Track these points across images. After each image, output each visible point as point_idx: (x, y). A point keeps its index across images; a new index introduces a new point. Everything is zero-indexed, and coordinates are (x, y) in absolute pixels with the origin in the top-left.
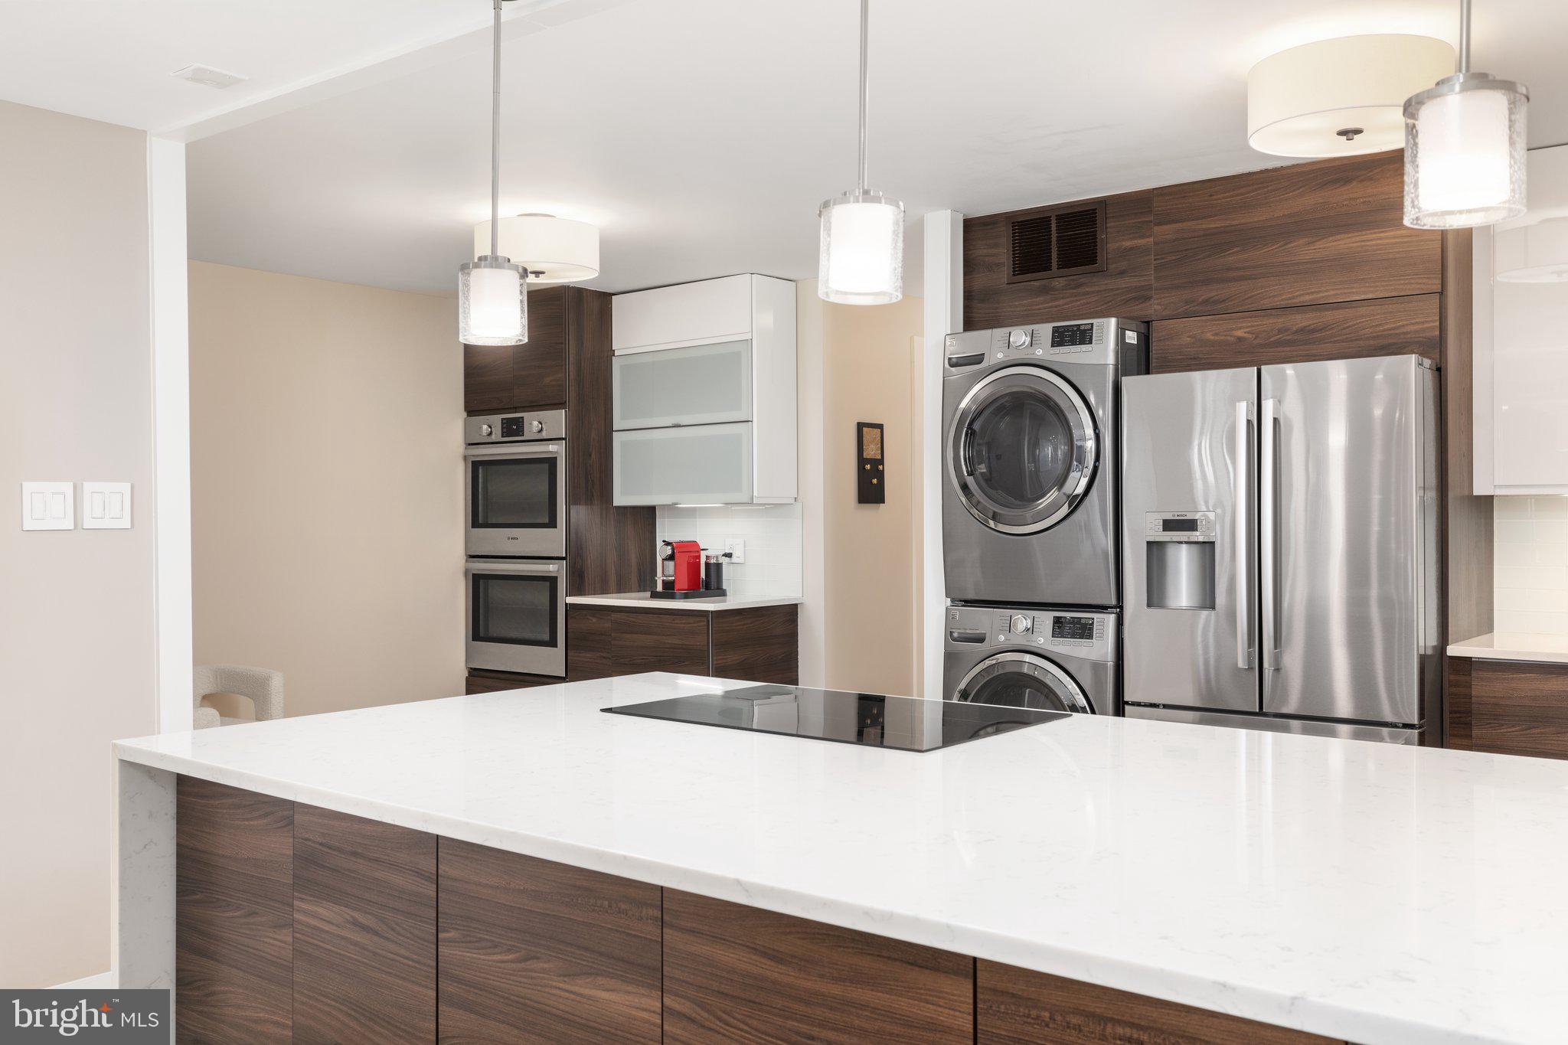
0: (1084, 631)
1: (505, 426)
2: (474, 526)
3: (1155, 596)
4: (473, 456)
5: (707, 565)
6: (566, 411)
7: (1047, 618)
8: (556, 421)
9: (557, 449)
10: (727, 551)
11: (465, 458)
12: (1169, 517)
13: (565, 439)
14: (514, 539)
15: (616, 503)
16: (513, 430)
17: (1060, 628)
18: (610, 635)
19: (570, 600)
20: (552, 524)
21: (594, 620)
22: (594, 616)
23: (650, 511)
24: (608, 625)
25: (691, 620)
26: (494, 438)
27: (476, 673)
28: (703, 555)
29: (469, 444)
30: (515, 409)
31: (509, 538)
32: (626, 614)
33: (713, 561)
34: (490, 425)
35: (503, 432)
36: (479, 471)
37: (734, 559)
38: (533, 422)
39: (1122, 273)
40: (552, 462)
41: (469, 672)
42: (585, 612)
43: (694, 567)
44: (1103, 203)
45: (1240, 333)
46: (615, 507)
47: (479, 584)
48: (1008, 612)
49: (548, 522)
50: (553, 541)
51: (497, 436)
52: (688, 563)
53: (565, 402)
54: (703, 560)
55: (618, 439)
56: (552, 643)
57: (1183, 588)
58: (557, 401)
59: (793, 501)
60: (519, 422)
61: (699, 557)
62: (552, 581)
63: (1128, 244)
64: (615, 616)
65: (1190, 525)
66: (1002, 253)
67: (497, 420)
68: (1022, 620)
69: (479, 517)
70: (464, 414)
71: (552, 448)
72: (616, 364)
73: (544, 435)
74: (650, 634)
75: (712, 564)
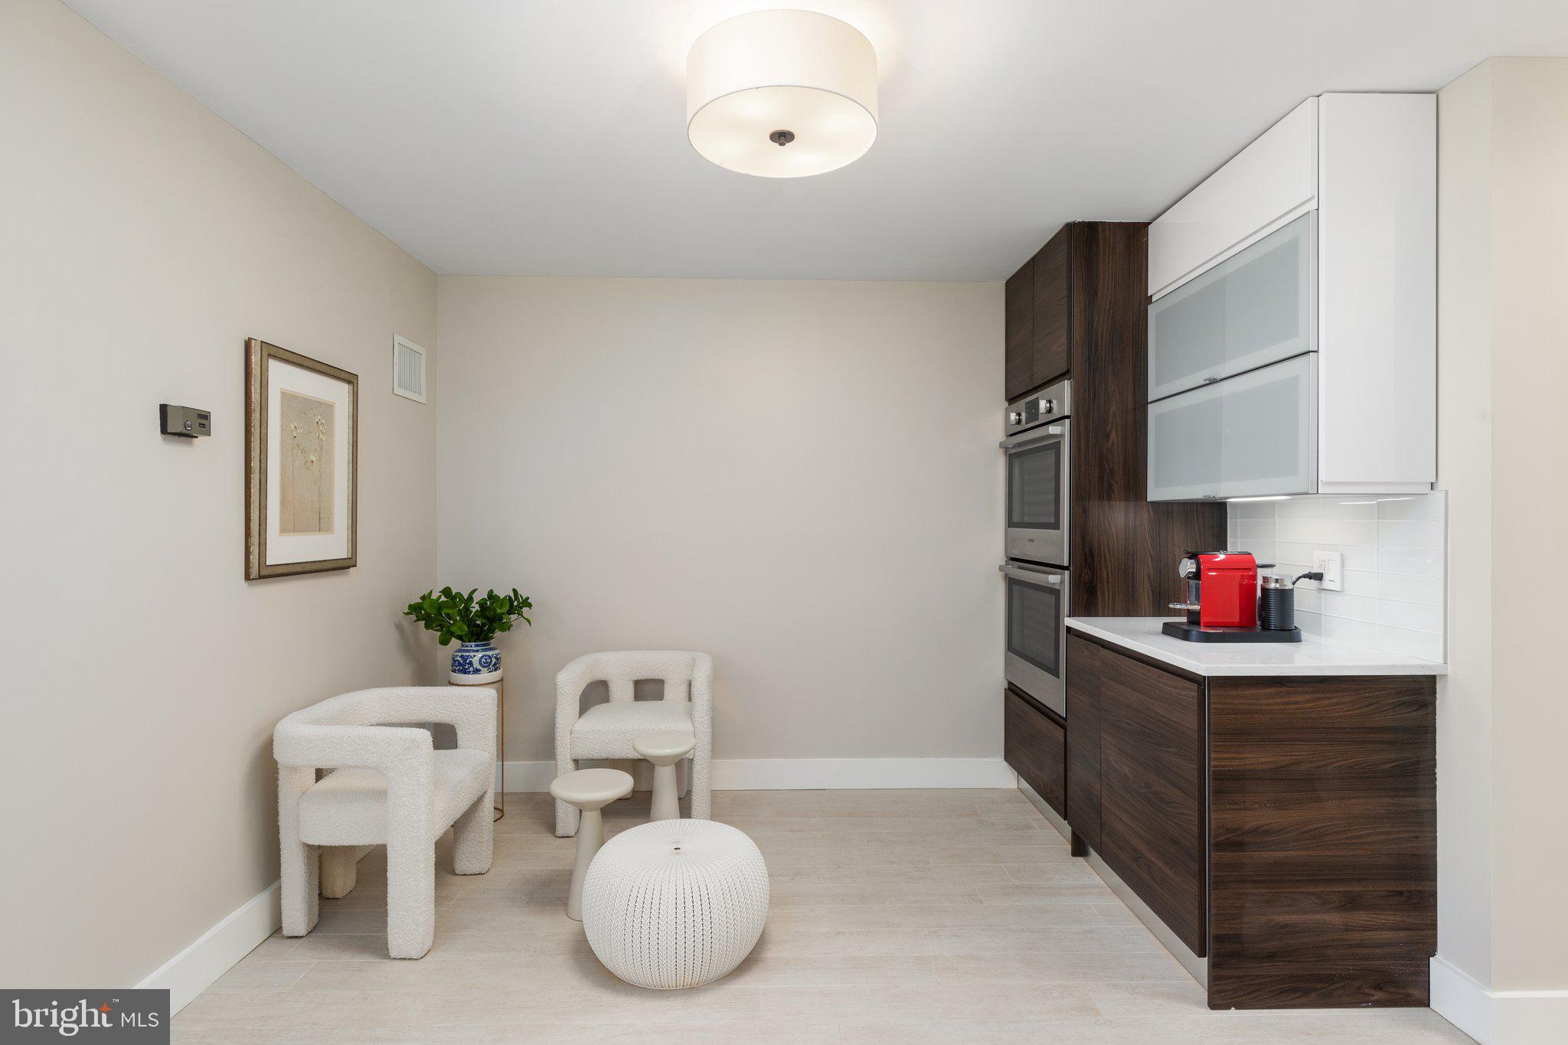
2: (1011, 527)
4: (1013, 447)
5: (1264, 590)
6: (1070, 382)
9: (1063, 432)
10: (1315, 570)
11: (1005, 450)
13: (1068, 417)
14: (1032, 540)
15: (1151, 497)
16: (1033, 414)
18: (1099, 677)
20: (1053, 525)
21: (1086, 653)
22: (1087, 648)
23: (1219, 508)
24: (1098, 663)
26: (1024, 426)
28: (1261, 573)
29: (1011, 435)
30: (1034, 390)
31: (1028, 540)
33: (1273, 585)
34: (1018, 412)
35: (1028, 416)
37: (1326, 583)
41: (1008, 683)
42: (1079, 641)
46: (1150, 503)
47: (1012, 589)
49: (1051, 522)
52: (1241, 585)
53: (1070, 370)
54: (1260, 582)
55: (1153, 410)
56: (1056, 671)
58: (1061, 371)
59: (1427, 490)
61: (1254, 577)
64: (1103, 653)
67: (1024, 404)
69: (1014, 515)
70: (1004, 402)
71: (1059, 429)
72: (1152, 311)
73: (1052, 415)
75: (1276, 590)
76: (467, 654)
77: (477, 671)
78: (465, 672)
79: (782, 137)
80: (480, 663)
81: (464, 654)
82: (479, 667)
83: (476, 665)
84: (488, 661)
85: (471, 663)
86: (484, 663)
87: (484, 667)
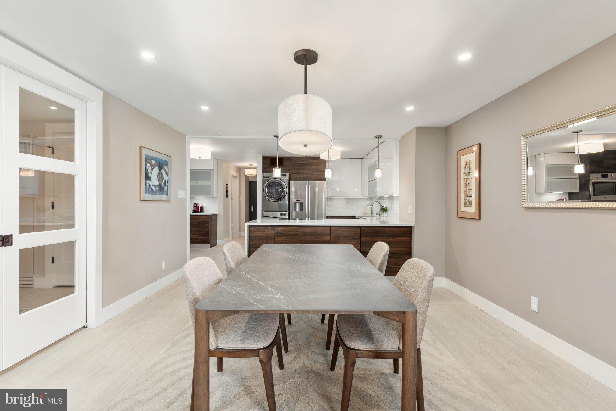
0: (285, 215)
3: (295, 210)
7: (279, 213)
12: (297, 199)
17: (281, 214)
33: (201, 207)
39: (286, 167)
43: (198, 208)
44: (284, 157)
45: (302, 176)
48: (273, 212)
57: (298, 209)
61: (199, 206)
63: (287, 163)
65: (299, 200)
66: (268, 162)
68: (275, 213)
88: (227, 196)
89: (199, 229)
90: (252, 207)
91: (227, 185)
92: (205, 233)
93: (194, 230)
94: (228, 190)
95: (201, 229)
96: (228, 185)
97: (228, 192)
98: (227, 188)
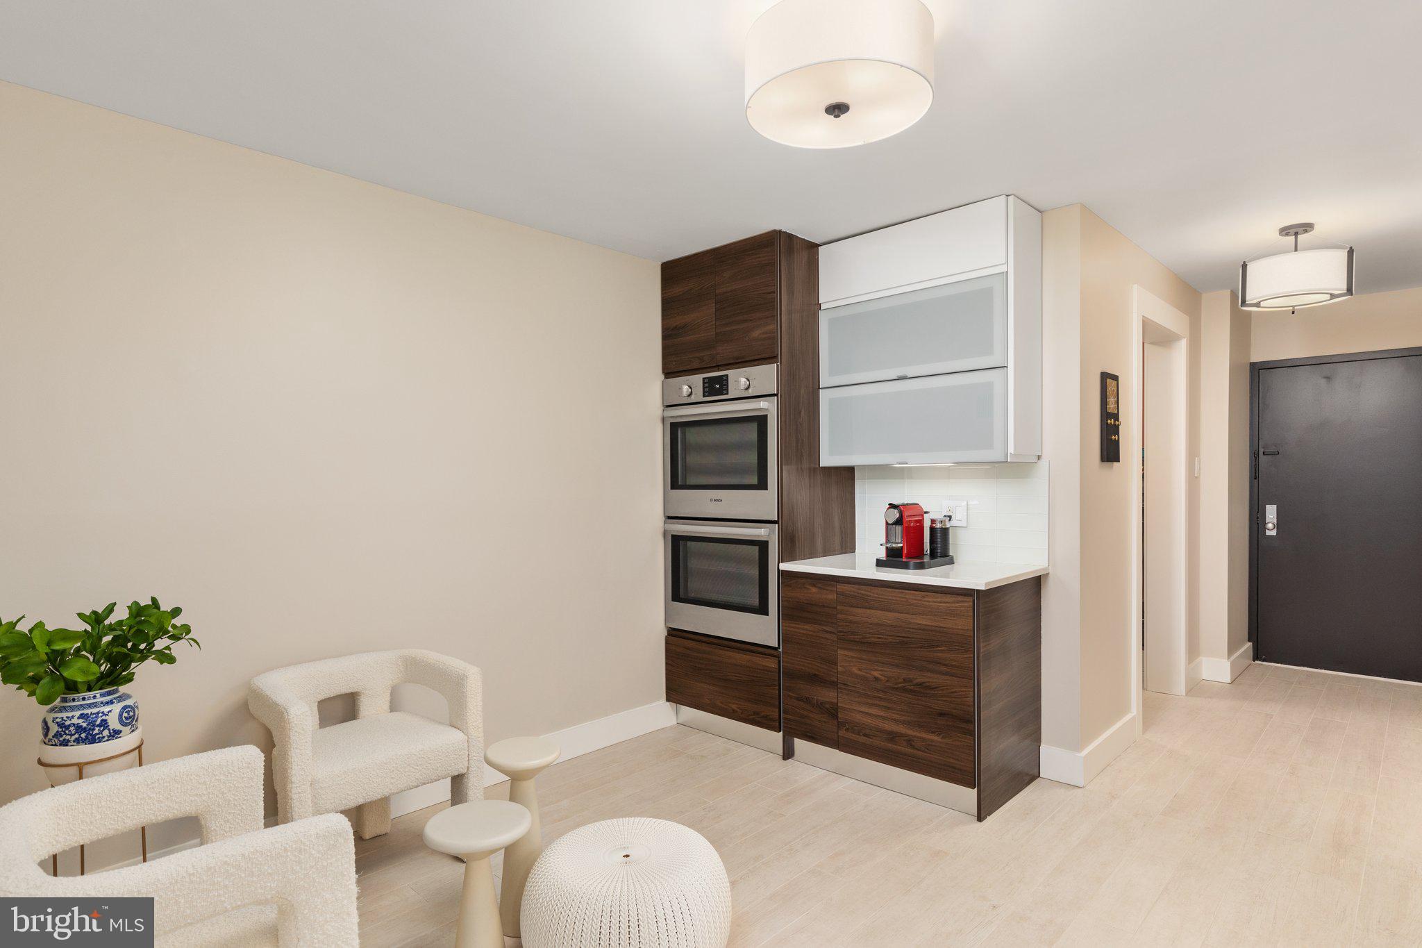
1: (706, 385)
2: (673, 488)
4: (671, 417)
5: (932, 529)
6: (778, 365)
8: (765, 377)
9: (769, 407)
10: (945, 514)
11: (663, 420)
13: (776, 395)
14: (718, 500)
15: (822, 464)
16: (716, 388)
18: (835, 608)
19: (785, 566)
20: (762, 485)
21: (814, 590)
22: (814, 586)
23: (850, 471)
24: (833, 596)
25: (949, 598)
26: (693, 399)
27: (674, 632)
28: (928, 519)
29: (668, 406)
30: (718, 367)
31: (711, 500)
32: (857, 586)
33: (938, 526)
34: (690, 386)
35: (704, 392)
36: (677, 431)
37: (954, 522)
38: (739, 379)
40: (761, 421)
41: (668, 631)
42: (804, 581)
43: (919, 532)
46: (822, 467)
47: (678, 546)
49: (756, 483)
50: (763, 503)
51: (698, 395)
53: (777, 356)
54: (927, 524)
55: (824, 396)
56: (763, 610)
58: (767, 356)
59: (1035, 460)
60: (723, 381)
61: (921, 522)
62: (763, 546)
64: (840, 587)
67: (697, 380)
69: (677, 479)
70: (662, 377)
71: (763, 404)
72: (823, 318)
73: (751, 392)
74: (891, 611)
75: (941, 528)
76: (95, 710)
77: (115, 734)
78: (92, 740)
79: (837, 109)
80: (121, 721)
81: (86, 712)
82: (118, 727)
83: (114, 723)
84: (131, 714)
85: (104, 724)
86: (127, 718)
87: (125, 725)
88: (1110, 452)
89: (904, 673)
90: (1271, 512)
91: (1108, 381)
92: (941, 714)
93: (876, 679)
94: (1116, 417)
95: (920, 677)
96: (1115, 378)
97: (1115, 429)
98: (1111, 400)
